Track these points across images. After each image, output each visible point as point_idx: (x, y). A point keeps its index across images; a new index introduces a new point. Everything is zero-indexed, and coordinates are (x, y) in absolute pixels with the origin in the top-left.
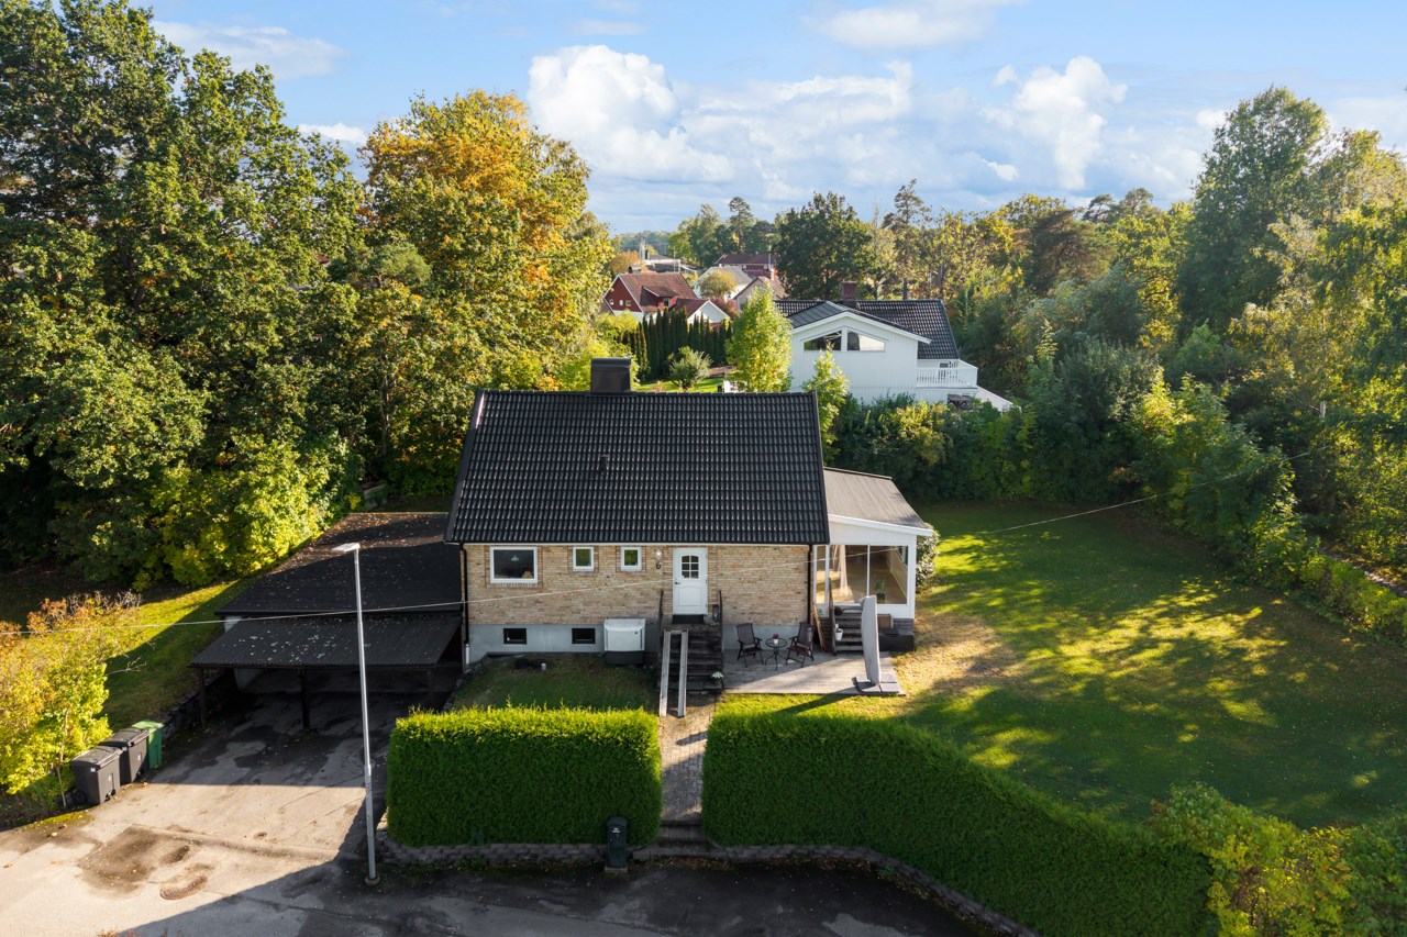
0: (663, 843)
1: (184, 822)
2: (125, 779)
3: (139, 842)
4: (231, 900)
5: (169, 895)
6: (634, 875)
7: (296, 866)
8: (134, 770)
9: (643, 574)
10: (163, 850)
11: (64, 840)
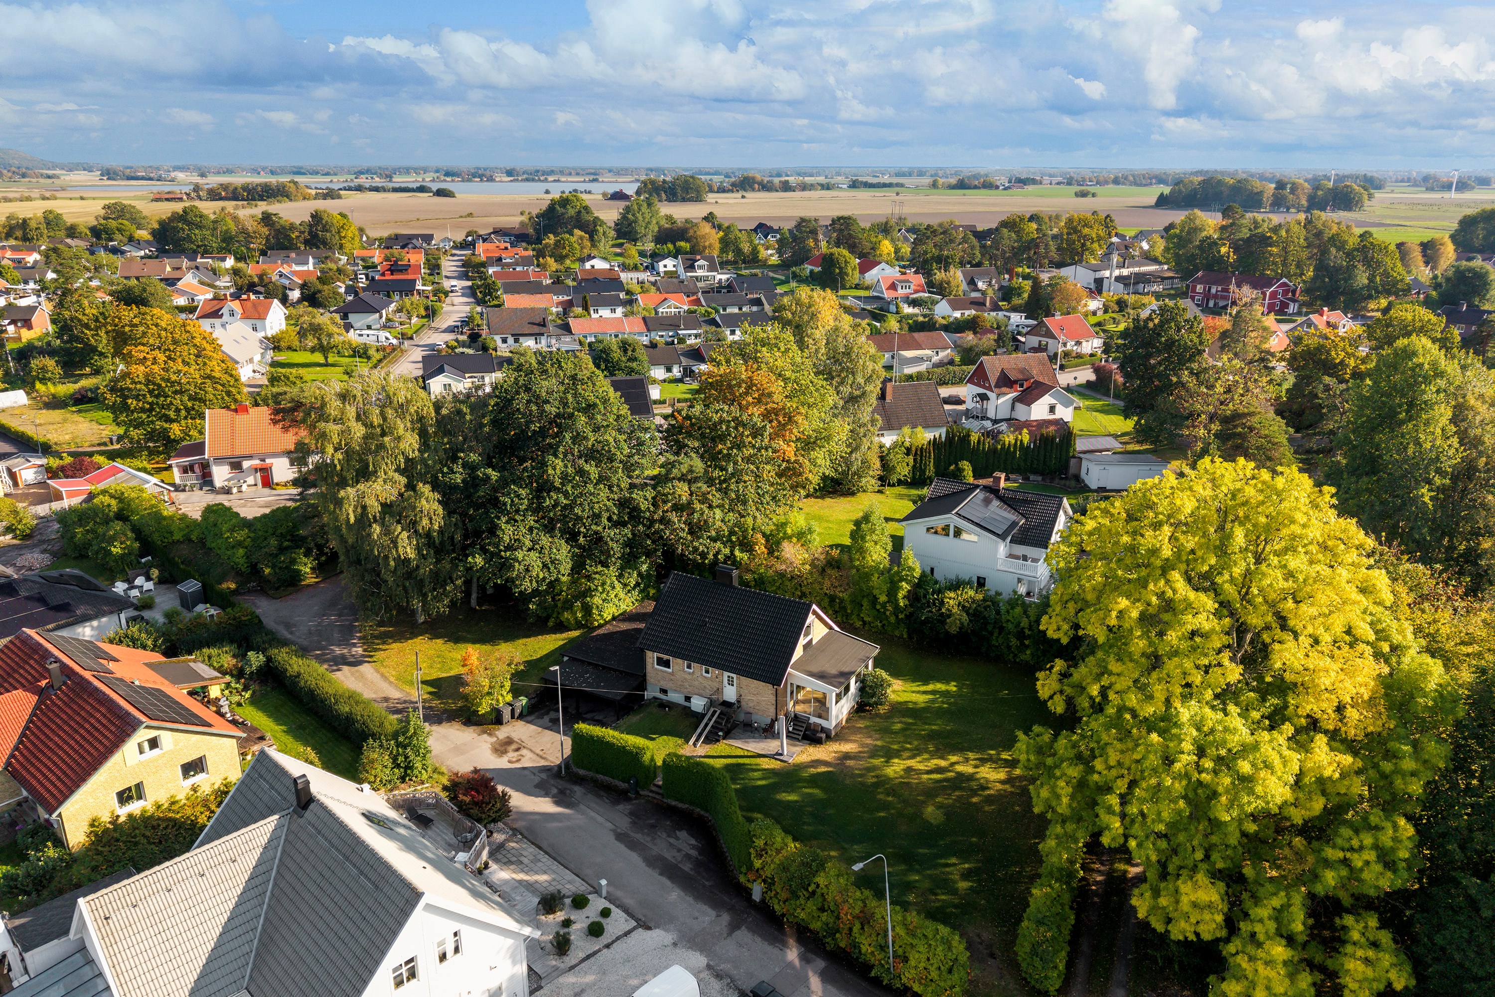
0: (652, 791)
1: (524, 739)
2: (513, 717)
3: (509, 741)
4: (524, 768)
5: (510, 762)
6: (636, 798)
7: (546, 764)
8: (517, 715)
9: (711, 679)
10: (514, 746)
11: (490, 735)
